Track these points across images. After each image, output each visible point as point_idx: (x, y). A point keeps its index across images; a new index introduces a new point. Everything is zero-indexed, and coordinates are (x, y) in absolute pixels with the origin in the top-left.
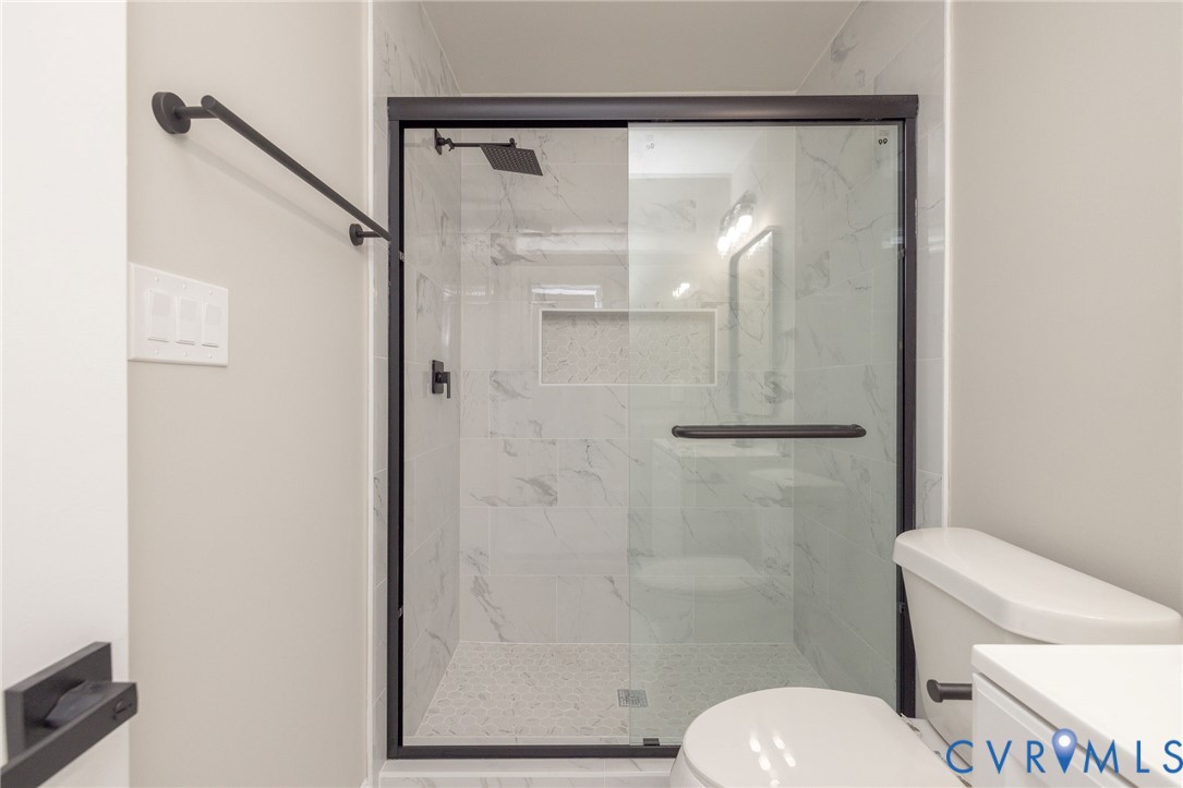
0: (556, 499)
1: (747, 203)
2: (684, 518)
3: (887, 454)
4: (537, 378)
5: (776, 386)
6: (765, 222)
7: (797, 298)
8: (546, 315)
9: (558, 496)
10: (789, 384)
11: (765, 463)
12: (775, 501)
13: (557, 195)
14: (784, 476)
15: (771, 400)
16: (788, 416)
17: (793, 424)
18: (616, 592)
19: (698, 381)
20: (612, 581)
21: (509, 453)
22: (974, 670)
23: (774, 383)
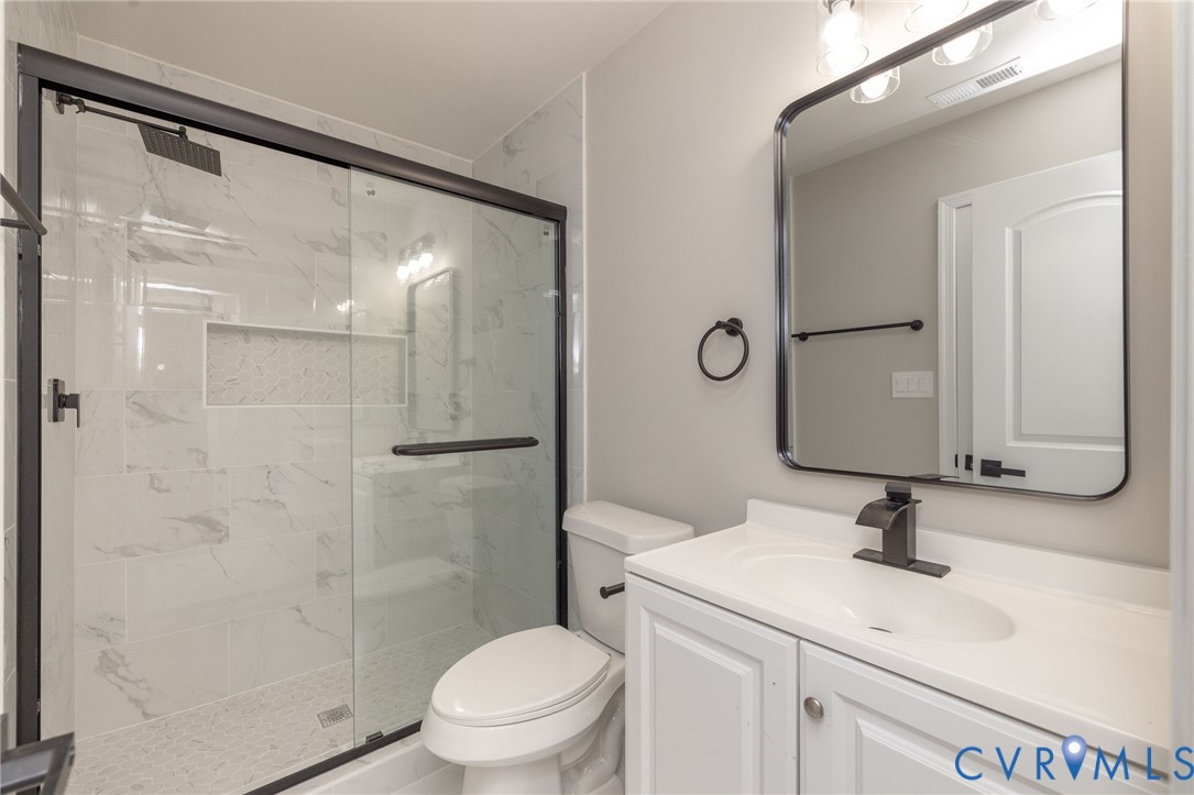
0: (227, 535)
1: (428, 242)
2: (377, 532)
3: (547, 456)
4: (200, 399)
5: (457, 406)
6: (443, 264)
7: (474, 332)
8: (212, 328)
9: (230, 531)
10: (467, 402)
11: (452, 472)
12: (458, 504)
13: (228, 196)
14: (464, 482)
15: (454, 418)
16: (466, 433)
17: (471, 439)
18: (305, 622)
19: (387, 401)
20: (299, 610)
21: (159, 490)
22: (626, 571)
23: (455, 403)
